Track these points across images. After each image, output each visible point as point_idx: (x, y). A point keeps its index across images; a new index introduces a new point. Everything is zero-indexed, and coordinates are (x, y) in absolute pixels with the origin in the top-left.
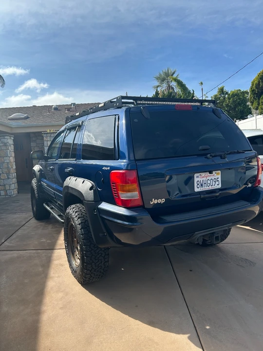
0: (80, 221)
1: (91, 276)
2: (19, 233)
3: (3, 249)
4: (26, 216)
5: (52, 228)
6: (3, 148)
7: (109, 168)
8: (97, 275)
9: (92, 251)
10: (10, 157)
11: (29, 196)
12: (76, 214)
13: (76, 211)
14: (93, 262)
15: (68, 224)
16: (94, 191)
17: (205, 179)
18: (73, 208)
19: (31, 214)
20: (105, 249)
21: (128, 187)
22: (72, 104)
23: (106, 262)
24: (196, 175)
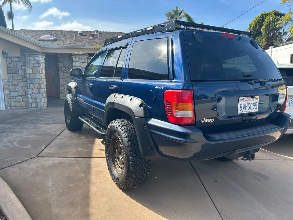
0: (126, 134)
1: (134, 183)
2: (56, 141)
3: (44, 155)
4: (60, 127)
5: (85, 139)
6: (36, 65)
7: (162, 88)
8: (139, 183)
9: (138, 162)
10: (41, 74)
11: (63, 109)
12: (123, 128)
13: (122, 125)
14: (138, 172)
15: (111, 136)
16: (144, 108)
17: (246, 102)
18: (119, 122)
19: (65, 125)
20: (148, 161)
21: (181, 105)
22: (95, 31)
23: (148, 172)
24: (240, 99)
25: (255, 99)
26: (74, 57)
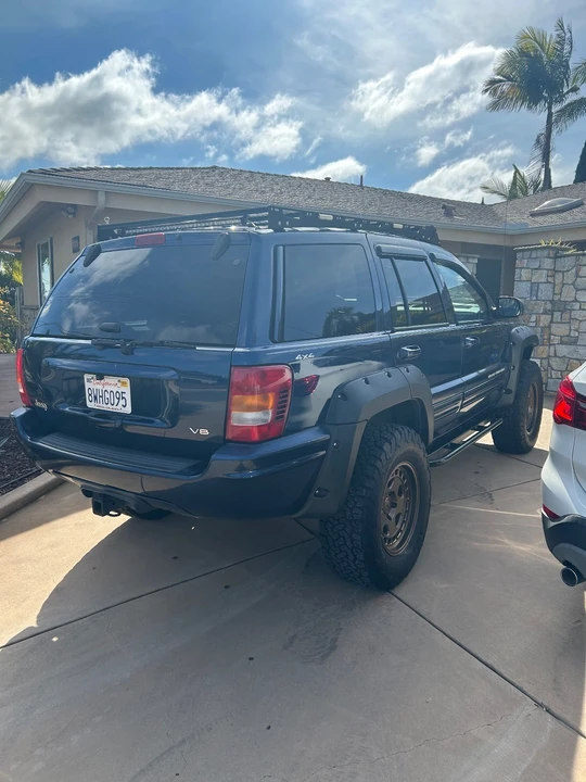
24: (86, 376)
25: (119, 384)
26: (519, 255)
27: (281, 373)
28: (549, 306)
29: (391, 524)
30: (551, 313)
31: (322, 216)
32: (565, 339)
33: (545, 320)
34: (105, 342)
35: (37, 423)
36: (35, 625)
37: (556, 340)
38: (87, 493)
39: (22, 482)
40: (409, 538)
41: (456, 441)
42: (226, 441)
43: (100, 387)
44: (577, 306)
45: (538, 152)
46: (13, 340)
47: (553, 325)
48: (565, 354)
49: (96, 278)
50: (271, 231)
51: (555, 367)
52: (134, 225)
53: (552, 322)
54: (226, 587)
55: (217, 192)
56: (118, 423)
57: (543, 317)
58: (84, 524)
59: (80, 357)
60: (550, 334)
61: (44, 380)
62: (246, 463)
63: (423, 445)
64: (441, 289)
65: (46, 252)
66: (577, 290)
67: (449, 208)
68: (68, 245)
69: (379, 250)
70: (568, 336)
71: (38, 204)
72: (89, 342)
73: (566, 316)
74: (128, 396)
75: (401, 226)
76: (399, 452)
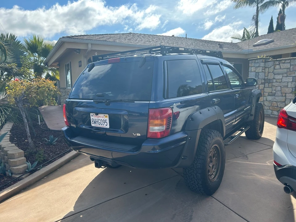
24: (91, 114)
25: (104, 117)
26: (250, 62)
27: (167, 111)
28: (263, 81)
29: (210, 169)
30: (264, 83)
31: (180, 49)
32: (270, 94)
33: (262, 86)
34: (98, 100)
35: (71, 132)
36: (73, 210)
37: (266, 94)
38: (92, 159)
39: (64, 154)
40: (218, 174)
41: (233, 135)
42: (147, 138)
43: (97, 118)
44: (275, 81)
45: (254, 22)
46: (56, 100)
47: (265, 89)
48: (271, 99)
49: (91, 77)
50: (161, 55)
51: (266, 105)
52: (106, 55)
53: (264, 87)
54: (146, 195)
55: (133, 42)
56: (104, 132)
57: (261, 86)
58: (88, 170)
59: (87, 107)
60: (264, 92)
61: (74, 115)
62: (156, 147)
63: (222, 138)
64: (225, 74)
65: (68, 68)
66: (275, 74)
67: (221, 45)
68: (77, 64)
69: (202, 61)
70: (271, 92)
71: (66, 49)
72: (92, 101)
73: (270, 85)
74: (108, 121)
75: (209, 52)
76: (214, 141)
